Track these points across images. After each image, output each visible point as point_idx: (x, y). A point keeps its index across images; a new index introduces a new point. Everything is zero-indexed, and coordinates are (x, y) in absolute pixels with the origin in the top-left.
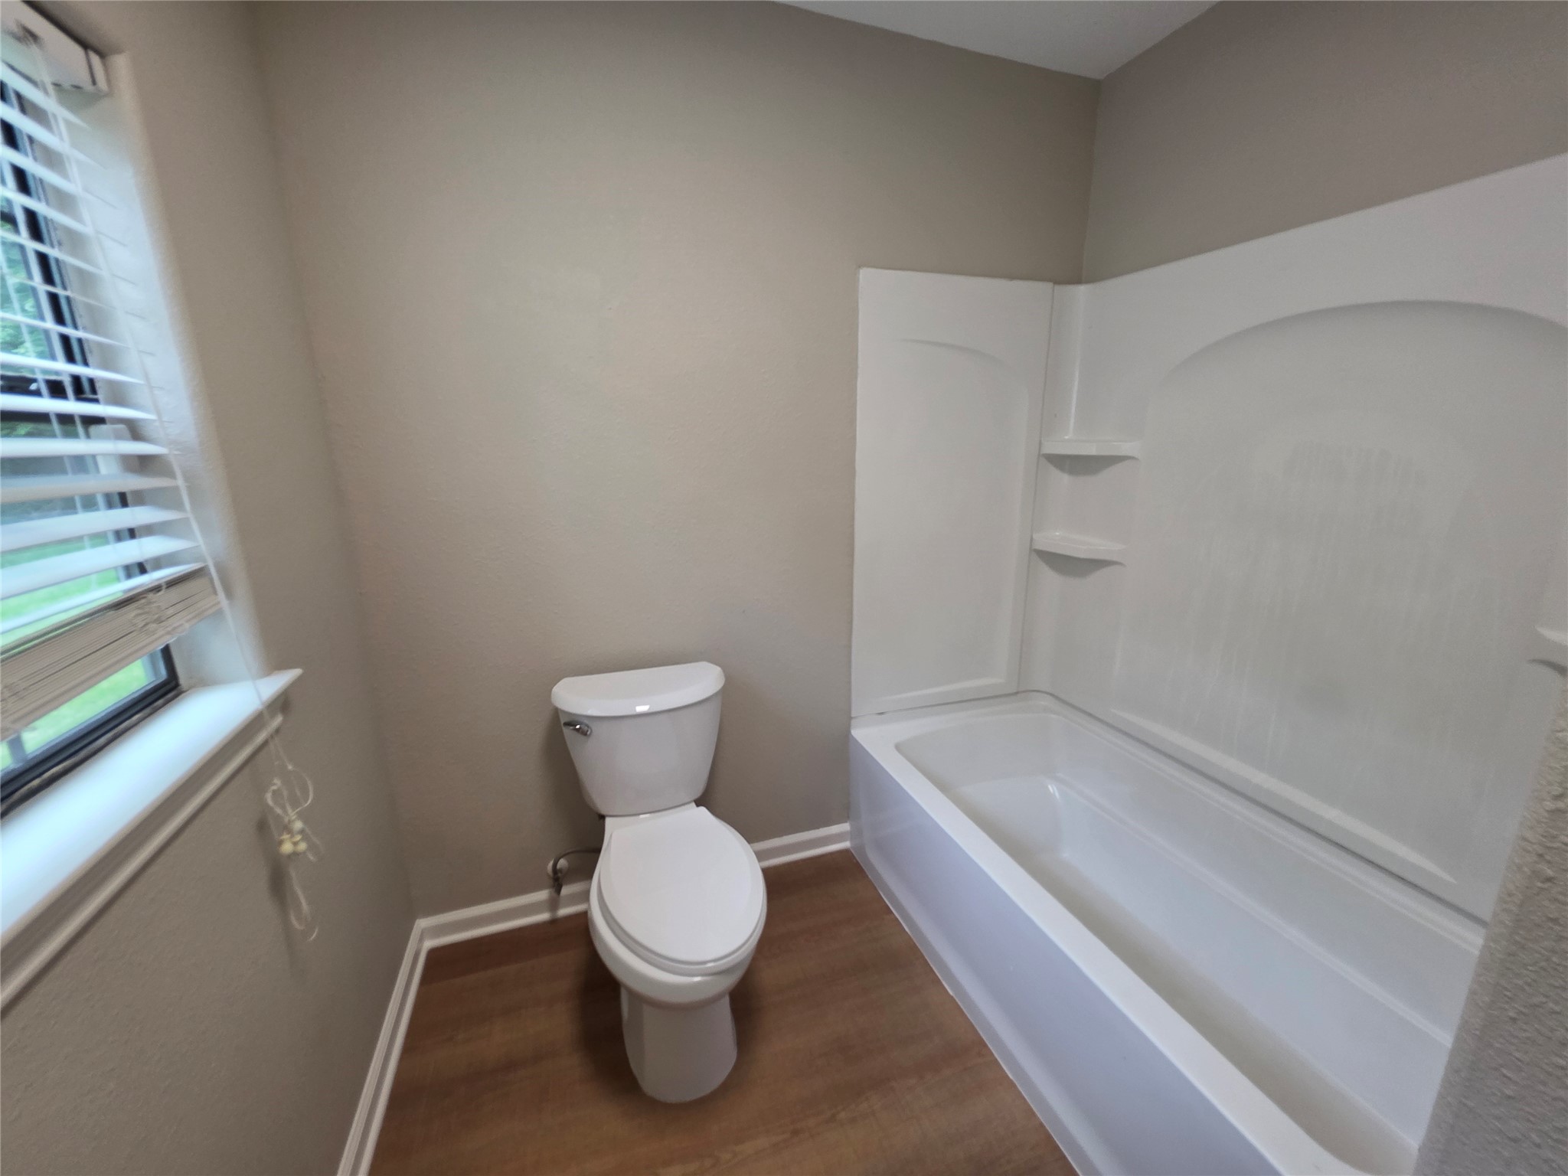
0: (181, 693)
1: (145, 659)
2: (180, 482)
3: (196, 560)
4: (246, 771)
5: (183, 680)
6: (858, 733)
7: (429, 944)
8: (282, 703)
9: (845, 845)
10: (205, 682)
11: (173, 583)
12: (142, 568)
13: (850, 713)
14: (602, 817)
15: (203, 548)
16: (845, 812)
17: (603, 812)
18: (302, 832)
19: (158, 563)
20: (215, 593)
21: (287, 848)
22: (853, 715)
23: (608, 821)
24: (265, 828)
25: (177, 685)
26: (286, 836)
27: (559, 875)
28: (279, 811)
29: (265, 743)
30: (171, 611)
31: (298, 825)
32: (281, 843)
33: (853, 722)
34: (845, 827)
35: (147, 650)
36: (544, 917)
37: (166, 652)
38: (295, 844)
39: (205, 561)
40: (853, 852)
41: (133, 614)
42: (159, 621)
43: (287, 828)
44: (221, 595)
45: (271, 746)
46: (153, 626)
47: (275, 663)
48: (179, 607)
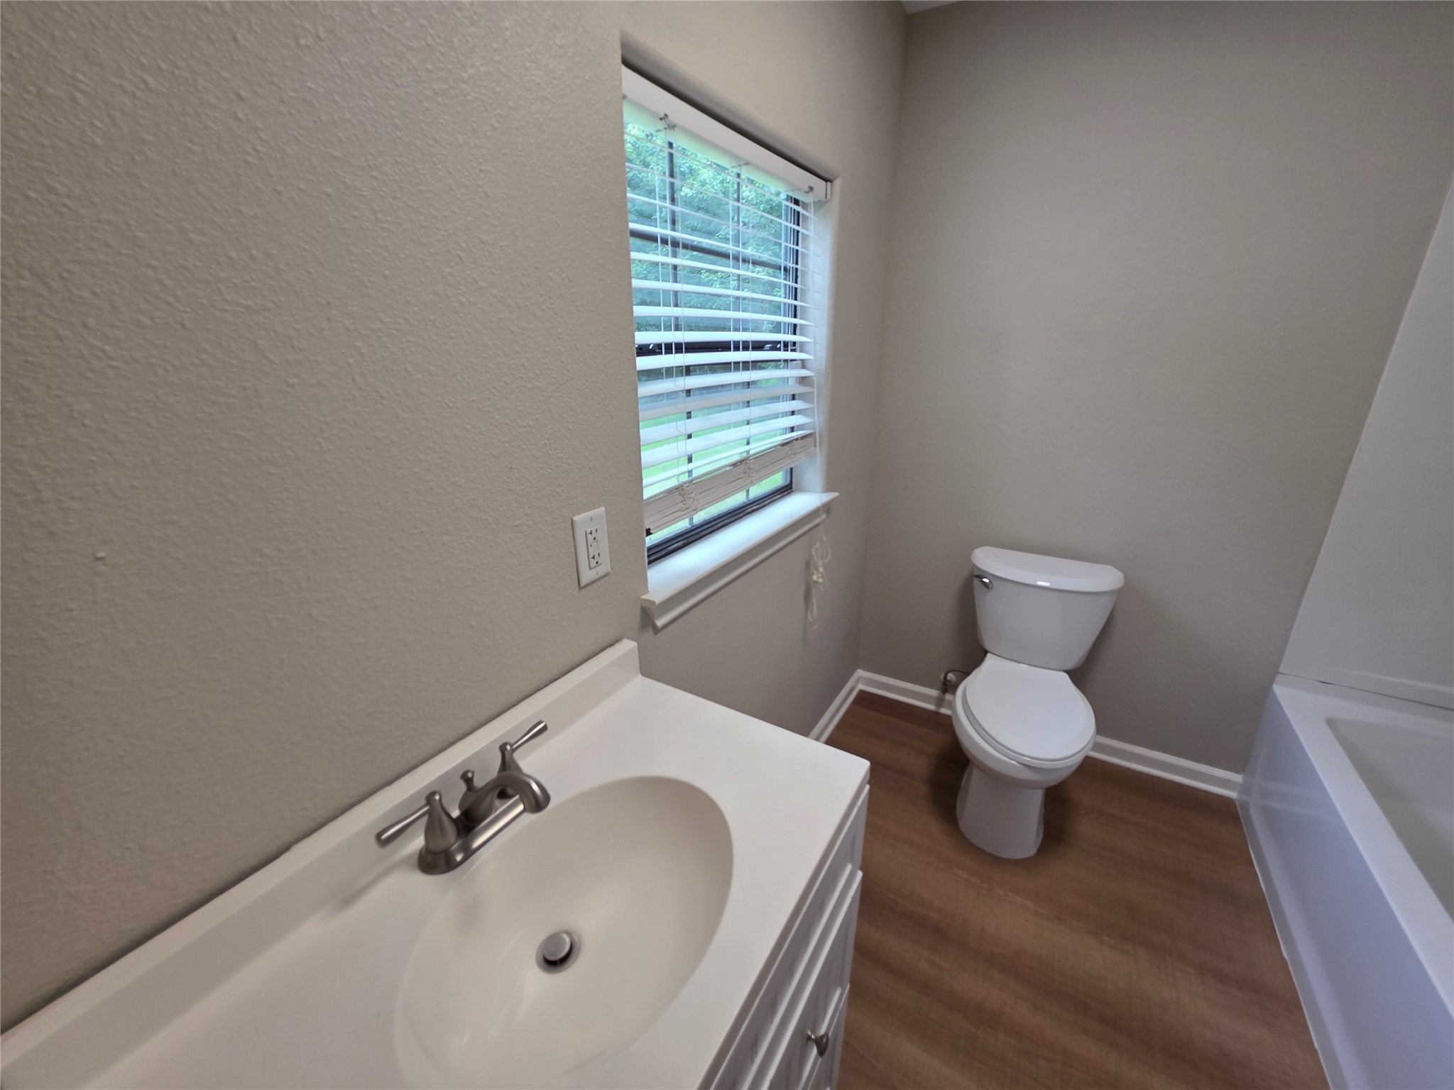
0: (792, 492)
1: (784, 472)
2: (815, 390)
3: (810, 429)
4: (807, 535)
5: (794, 486)
6: (1279, 690)
7: (861, 687)
8: (827, 508)
9: (1233, 794)
10: (801, 490)
11: (803, 437)
12: (792, 429)
13: (1278, 667)
14: (986, 652)
15: (817, 423)
16: (1239, 763)
17: (988, 648)
18: (822, 573)
19: (801, 427)
20: (815, 446)
21: (815, 578)
22: (1281, 670)
23: (989, 655)
24: (809, 566)
25: (791, 488)
26: (815, 572)
27: (948, 683)
28: (815, 558)
29: (817, 525)
30: (800, 451)
31: (821, 569)
32: (813, 574)
33: (1279, 677)
34: (1238, 778)
35: (785, 468)
36: (931, 707)
37: (791, 469)
38: (818, 577)
39: (815, 429)
40: (1237, 805)
41: (789, 449)
42: (795, 454)
43: (817, 569)
44: (818, 448)
45: (819, 527)
46: (793, 456)
47: (828, 488)
48: (802, 449)
